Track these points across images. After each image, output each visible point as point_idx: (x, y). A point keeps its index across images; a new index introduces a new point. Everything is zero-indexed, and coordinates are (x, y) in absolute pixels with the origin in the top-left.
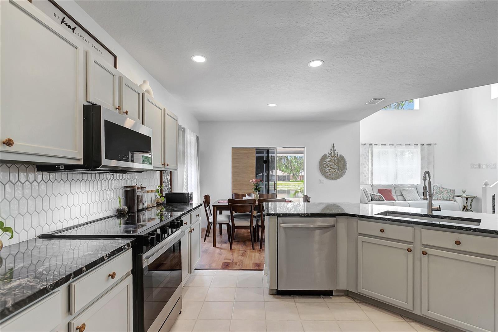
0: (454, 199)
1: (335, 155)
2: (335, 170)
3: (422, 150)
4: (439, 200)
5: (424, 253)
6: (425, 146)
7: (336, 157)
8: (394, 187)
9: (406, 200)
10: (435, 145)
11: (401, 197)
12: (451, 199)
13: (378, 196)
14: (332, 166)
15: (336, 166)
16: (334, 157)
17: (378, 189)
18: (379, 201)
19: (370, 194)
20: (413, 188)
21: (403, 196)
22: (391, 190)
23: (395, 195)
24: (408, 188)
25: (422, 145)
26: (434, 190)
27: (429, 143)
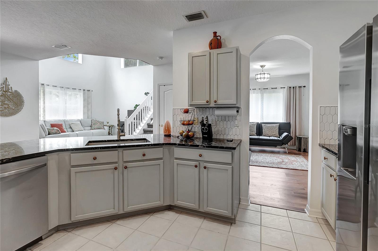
0: (104, 128)
1: (8, 90)
2: (8, 106)
3: (84, 94)
4: (96, 129)
5: (126, 168)
6: (86, 91)
7: (10, 92)
8: (64, 122)
9: (74, 132)
10: (92, 91)
11: (70, 130)
12: (102, 128)
13: (55, 130)
14: (4, 101)
15: (10, 101)
16: (7, 92)
17: (51, 124)
18: (56, 134)
19: (47, 129)
20: (79, 122)
21: (72, 128)
22: (62, 124)
23: (65, 128)
24: (75, 122)
25: (84, 90)
26: (92, 123)
27: (88, 90)
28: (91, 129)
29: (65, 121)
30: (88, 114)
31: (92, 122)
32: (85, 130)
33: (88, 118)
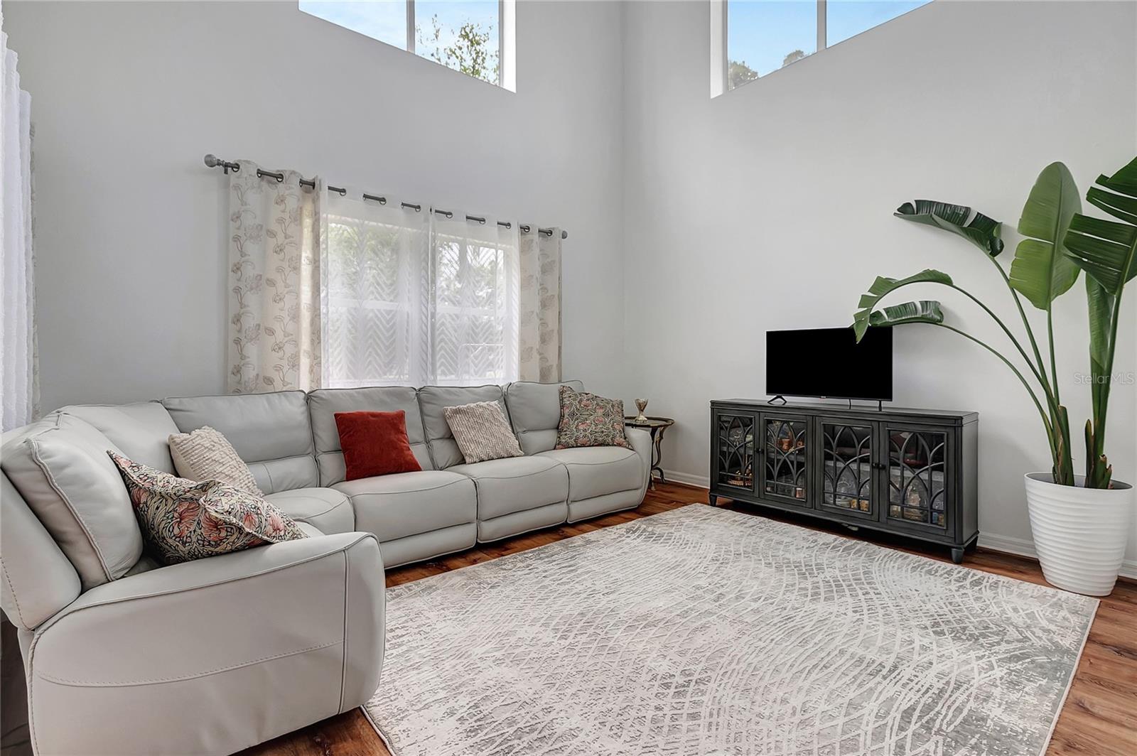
0: (625, 438)
3: (525, 248)
4: (583, 446)
6: (534, 235)
8: (418, 400)
9: (465, 463)
10: (564, 237)
11: (443, 451)
12: (616, 439)
17: (336, 415)
20: (492, 403)
21: (454, 439)
22: (400, 417)
23: (421, 439)
24: (472, 405)
25: (525, 229)
26: (562, 407)
27: (545, 227)
28: (560, 445)
29: (423, 395)
30: (543, 358)
31: (562, 400)
32: (526, 450)
33: (544, 377)
